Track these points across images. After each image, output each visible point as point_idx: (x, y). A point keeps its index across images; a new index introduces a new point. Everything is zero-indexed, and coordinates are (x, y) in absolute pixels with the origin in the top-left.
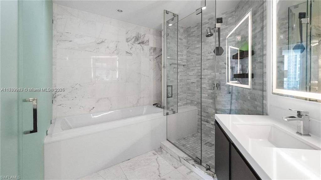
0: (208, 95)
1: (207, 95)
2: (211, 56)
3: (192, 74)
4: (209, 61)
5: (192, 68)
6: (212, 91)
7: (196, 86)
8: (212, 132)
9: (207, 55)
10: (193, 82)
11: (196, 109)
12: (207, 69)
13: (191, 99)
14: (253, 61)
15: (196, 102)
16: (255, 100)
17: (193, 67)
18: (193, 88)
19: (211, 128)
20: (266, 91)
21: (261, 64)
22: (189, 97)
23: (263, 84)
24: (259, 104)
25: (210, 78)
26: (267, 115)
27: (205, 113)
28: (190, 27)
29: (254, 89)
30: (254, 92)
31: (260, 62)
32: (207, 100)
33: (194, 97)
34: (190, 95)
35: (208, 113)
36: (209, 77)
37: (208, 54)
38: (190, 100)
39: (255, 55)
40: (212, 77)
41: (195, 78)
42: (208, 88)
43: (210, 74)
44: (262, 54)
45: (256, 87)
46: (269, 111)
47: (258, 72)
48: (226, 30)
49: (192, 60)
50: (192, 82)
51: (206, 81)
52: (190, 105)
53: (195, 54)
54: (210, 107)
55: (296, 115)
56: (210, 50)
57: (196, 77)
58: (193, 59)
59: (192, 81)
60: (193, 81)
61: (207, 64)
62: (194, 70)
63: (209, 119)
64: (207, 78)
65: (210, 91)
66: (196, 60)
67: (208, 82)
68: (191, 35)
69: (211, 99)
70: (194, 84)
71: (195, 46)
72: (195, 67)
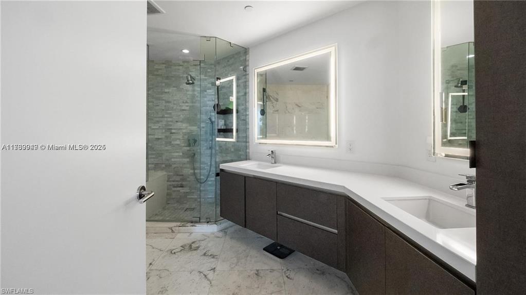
0: (183, 154)
1: (181, 154)
2: (187, 106)
3: (157, 127)
4: (184, 112)
5: (157, 119)
6: (188, 148)
7: (164, 143)
8: (188, 197)
9: (181, 104)
10: (159, 139)
11: (165, 174)
12: (181, 122)
13: (155, 162)
14: (238, 118)
15: (164, 166)
16: (240, 151)
17: (159, 117)
18: (159, 146)
19: (187, 192)
20: (248, 142)
21: (244, 122)
22: (152, 160)
23: (246, 137)
24: (243, 153)
25: (185, 133)
26: (249, 159)
27: (178, 177)
28: (153, 61)
29: (237, 142)
30: (238, 144)
31: (244, 120)
32: (181, 160)
33: (160, 158)
34: (154, 156)
35: (183, 175)
36: (184, 131)
37: (183, 104)
38: (152, 164)
39: (238, 114)
40: (189, 131)
41: (162, 133)
42: (183, 145)
43: (186, 128)
44: (245, 114)
45: (240, 140)
46: (251, 157)
47: (242, 127)
48: (205, 82)
49: (157, 108)
50: (156, 139)
51: (180, 137)
52: (153, 171)
53: (163, 100)
54: (186, 168)
55: (270, 153)
56: (186, 99)
57: (164, 131)
58: (158, 106)
59: (156, 137)
60: (160, 137)
61: (181, 116)
62: (161, 121)
63: (184, 183)
64: (181, 133)
65: (185, 148)
66: (163, 108)
67: (183, 137)
68: (156, 73)
69: (187, 158)
70: (160, 141)
71: (162, 90)
72: (162, 117)
